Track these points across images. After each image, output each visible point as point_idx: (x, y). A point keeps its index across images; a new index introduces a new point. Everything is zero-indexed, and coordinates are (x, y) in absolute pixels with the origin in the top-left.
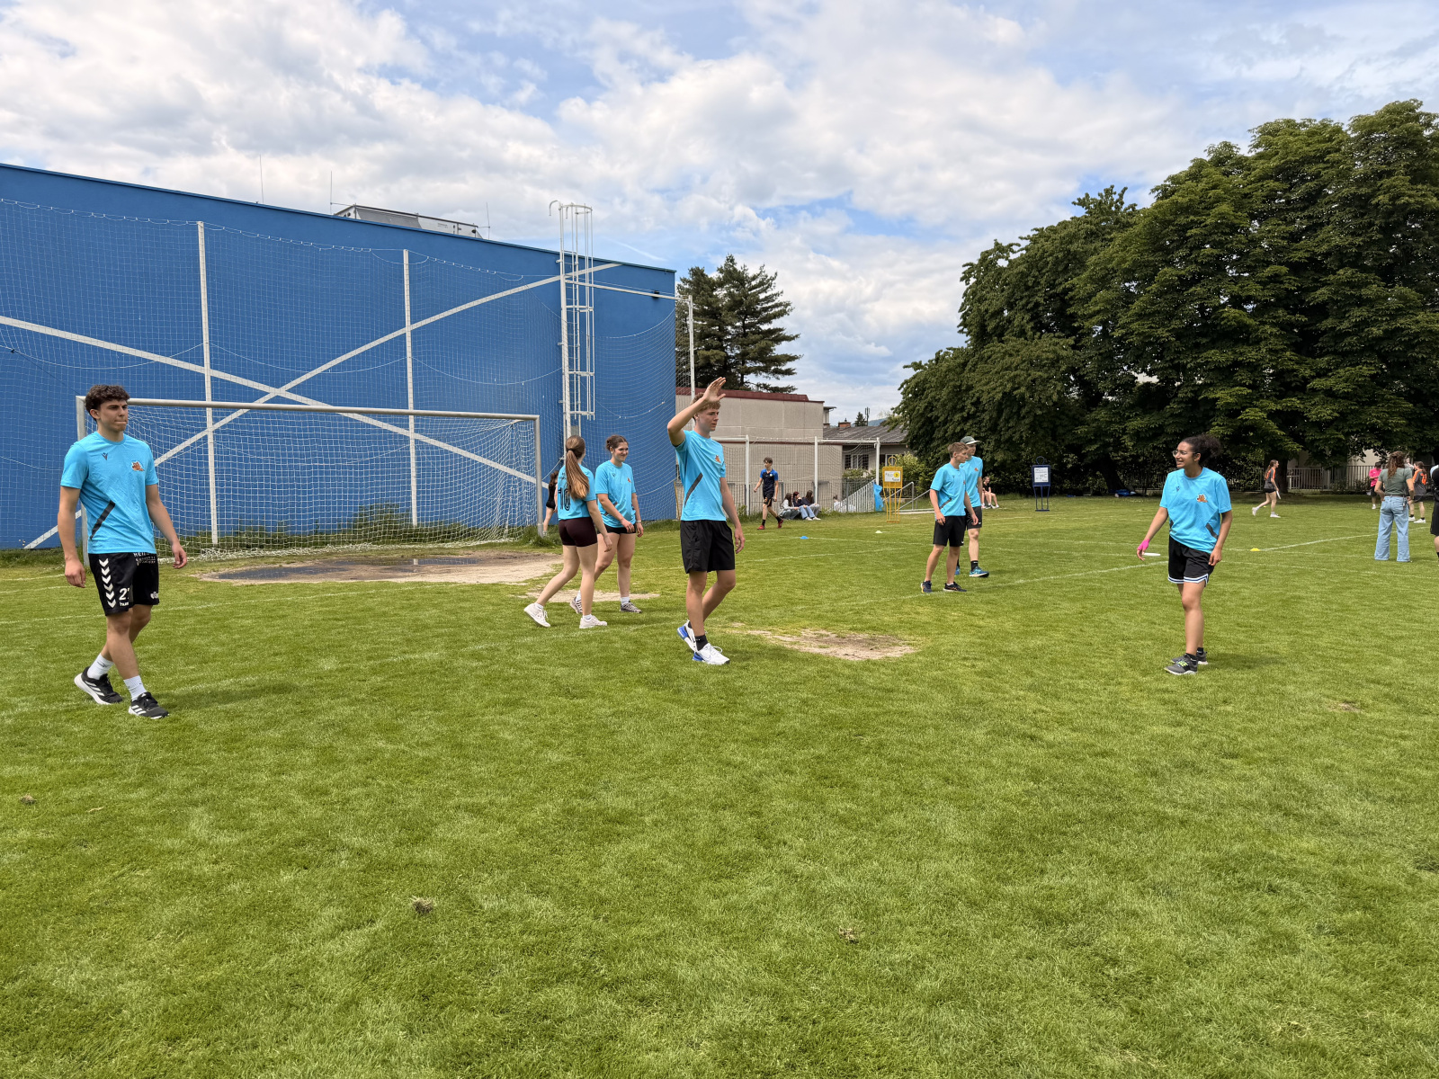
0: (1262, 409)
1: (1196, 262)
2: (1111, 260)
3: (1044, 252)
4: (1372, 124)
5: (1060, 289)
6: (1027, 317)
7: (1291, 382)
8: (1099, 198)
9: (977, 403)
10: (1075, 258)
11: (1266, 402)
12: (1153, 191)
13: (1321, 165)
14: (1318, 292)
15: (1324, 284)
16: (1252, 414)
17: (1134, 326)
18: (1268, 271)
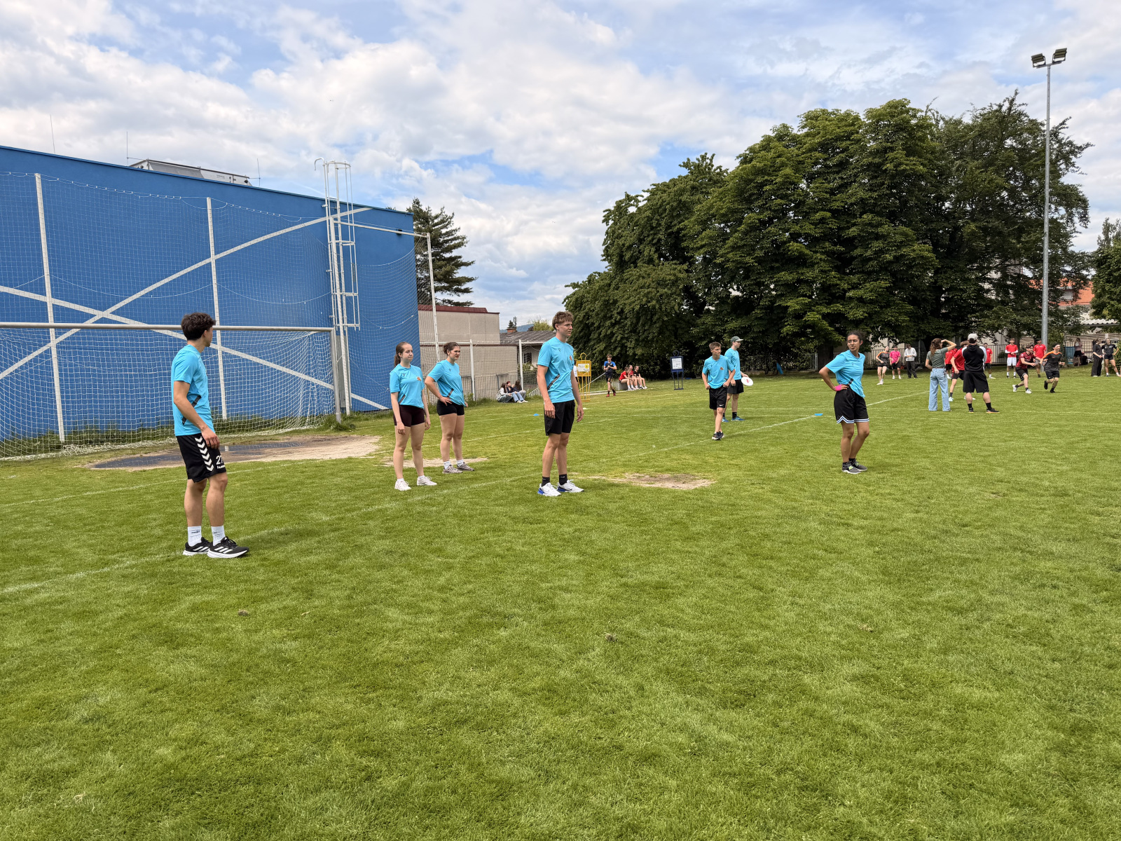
0: (818, 312)
1: (770, 209)
2: (711, 207)
3: (663, 202)
4: (880, 115)
5: (675, 229)
6: (653, 249)
7: (836, 293)
8: (697, 162)
9: (622, 312)
10: (684, 206)
11: (820, 308)
12: (738, 158)
13: (848, 142)
14: (851, 230)
15: (854, 225)
16: (811, 317)
17: (730, 255)
18: (818, 215)
